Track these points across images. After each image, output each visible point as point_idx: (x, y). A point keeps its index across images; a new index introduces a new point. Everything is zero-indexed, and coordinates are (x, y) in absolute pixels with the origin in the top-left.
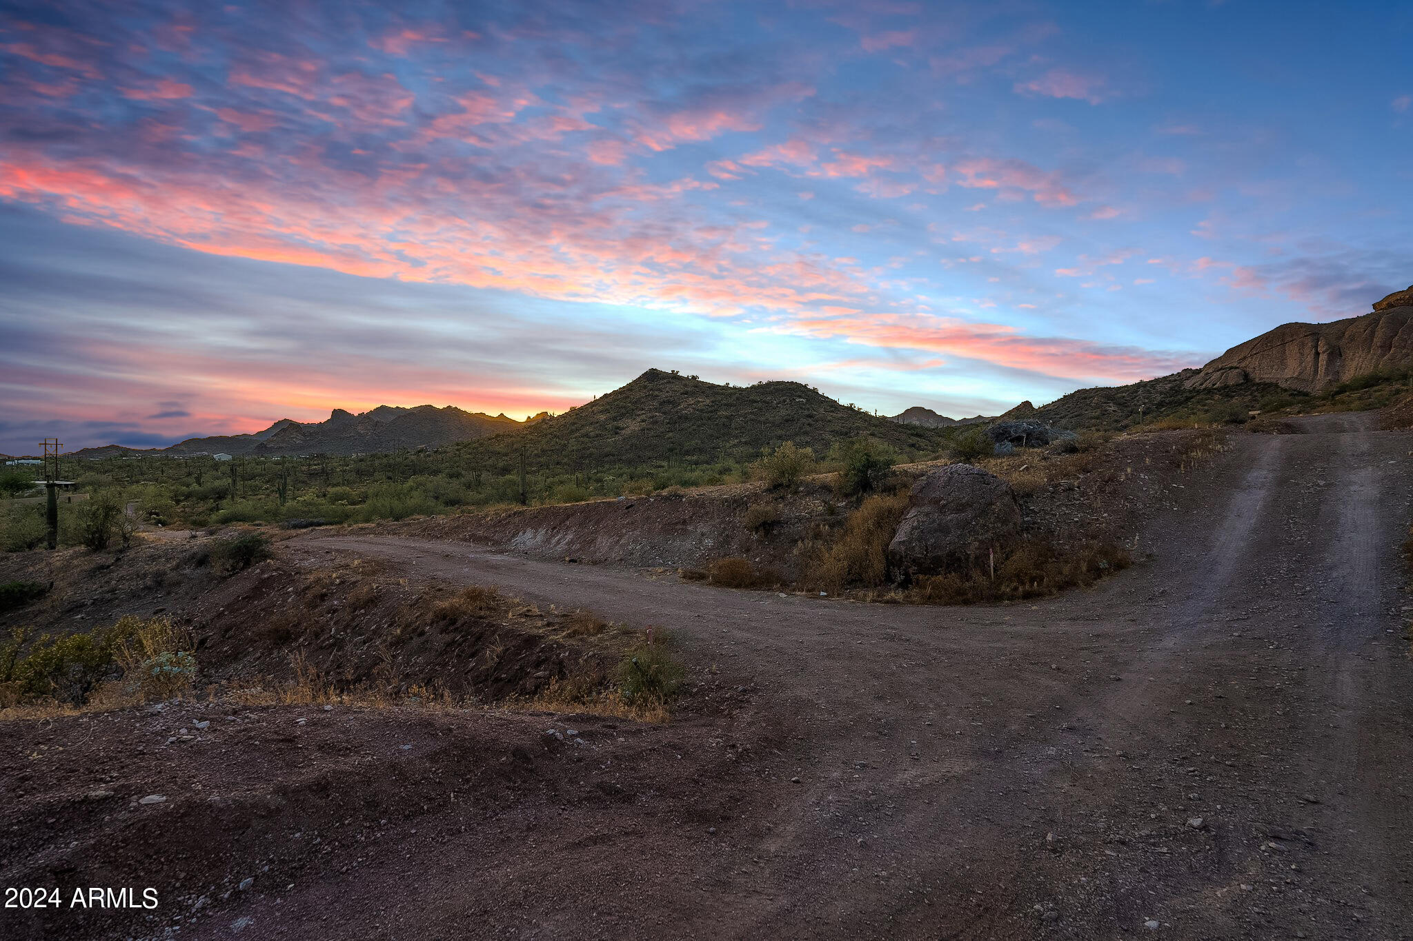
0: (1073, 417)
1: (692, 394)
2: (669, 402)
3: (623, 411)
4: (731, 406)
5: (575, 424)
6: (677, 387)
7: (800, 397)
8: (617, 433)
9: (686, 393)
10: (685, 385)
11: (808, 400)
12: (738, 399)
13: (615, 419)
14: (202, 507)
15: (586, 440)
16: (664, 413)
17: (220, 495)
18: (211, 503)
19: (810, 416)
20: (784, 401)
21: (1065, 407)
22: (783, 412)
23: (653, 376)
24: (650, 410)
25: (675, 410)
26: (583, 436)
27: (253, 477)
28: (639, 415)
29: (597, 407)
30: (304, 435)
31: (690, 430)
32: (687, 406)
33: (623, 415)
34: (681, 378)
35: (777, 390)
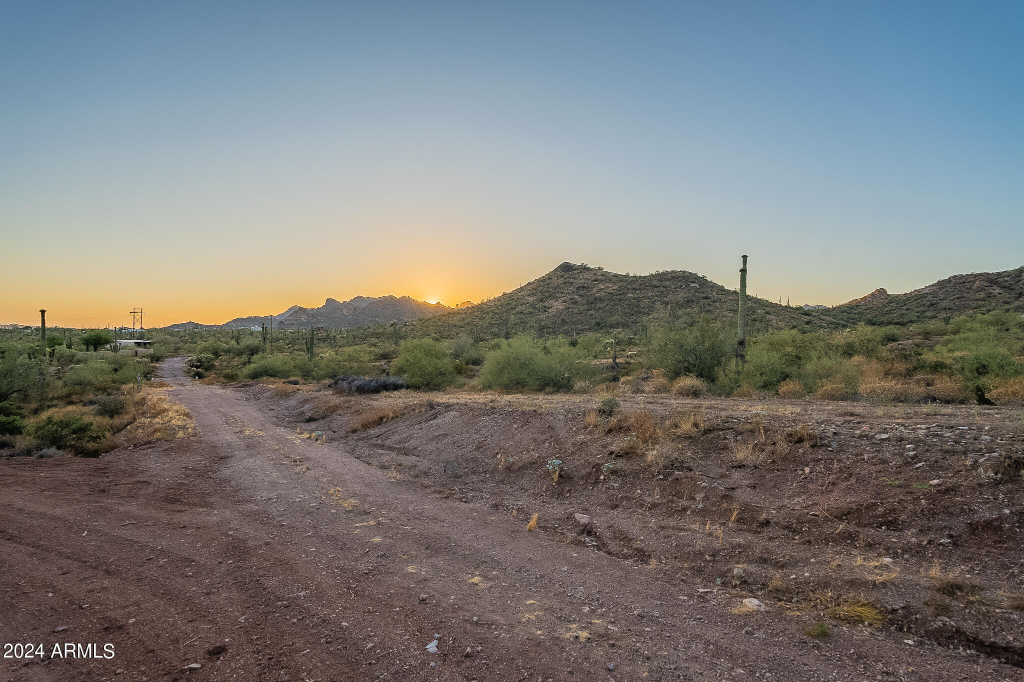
0: (954, 300)
1: (602, 281)
2: (584, 287)
3: (547, 294)
4: (636, 290)
5: (509, 304)
6: (588, 275)
7: (694, 283)
8: (545, 311)
9: (596, 280)
10: (595, 274)
11: (700, 286)
12: (641, 284)
13: (541, 300)
14: (237, 361)
15: (522, 316)
16: (581, 296)
17: (253, 351)
18: (245, 358)
19: (707, 298)
20: (681, 286)
21: (942, 291)
22: (682, 295)
23: (566, 268)
24: (569, 294)
25: (590, 293)
26: (518, 313)
27: (277, 340)
28: (560, 297)
29: (525, 291)
30: (308, 316)
31: (607, 308)
32: (599, 290)
33: (547, 297)
34: (589, 269)
35: (673, 277)
